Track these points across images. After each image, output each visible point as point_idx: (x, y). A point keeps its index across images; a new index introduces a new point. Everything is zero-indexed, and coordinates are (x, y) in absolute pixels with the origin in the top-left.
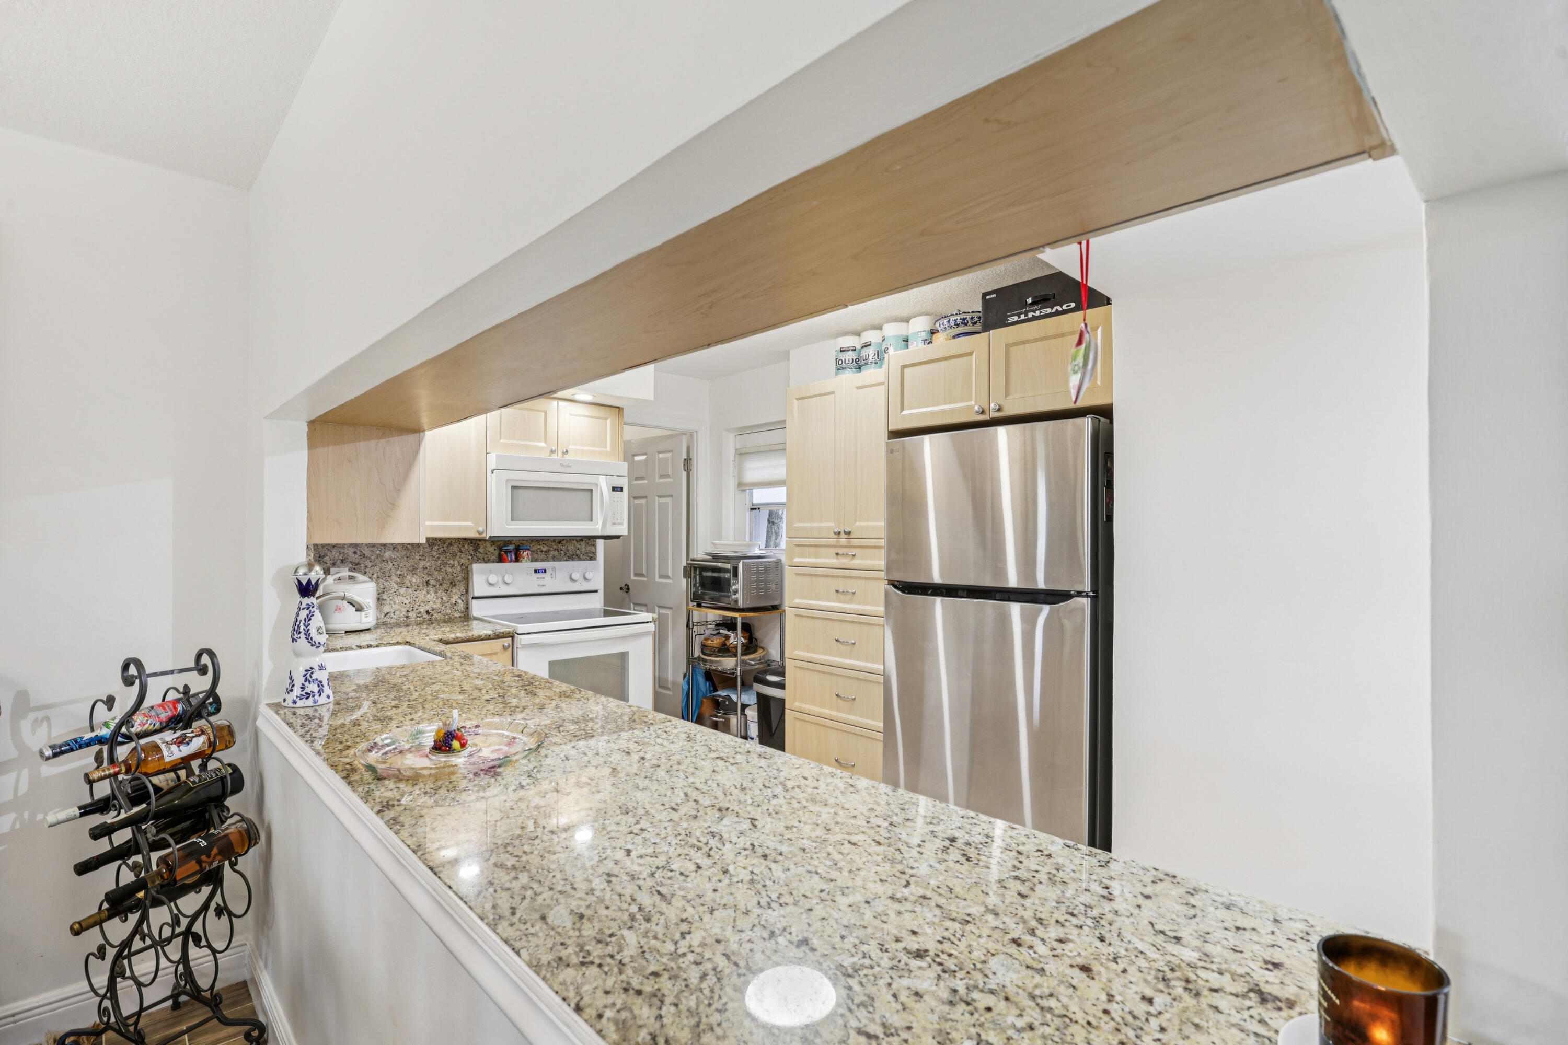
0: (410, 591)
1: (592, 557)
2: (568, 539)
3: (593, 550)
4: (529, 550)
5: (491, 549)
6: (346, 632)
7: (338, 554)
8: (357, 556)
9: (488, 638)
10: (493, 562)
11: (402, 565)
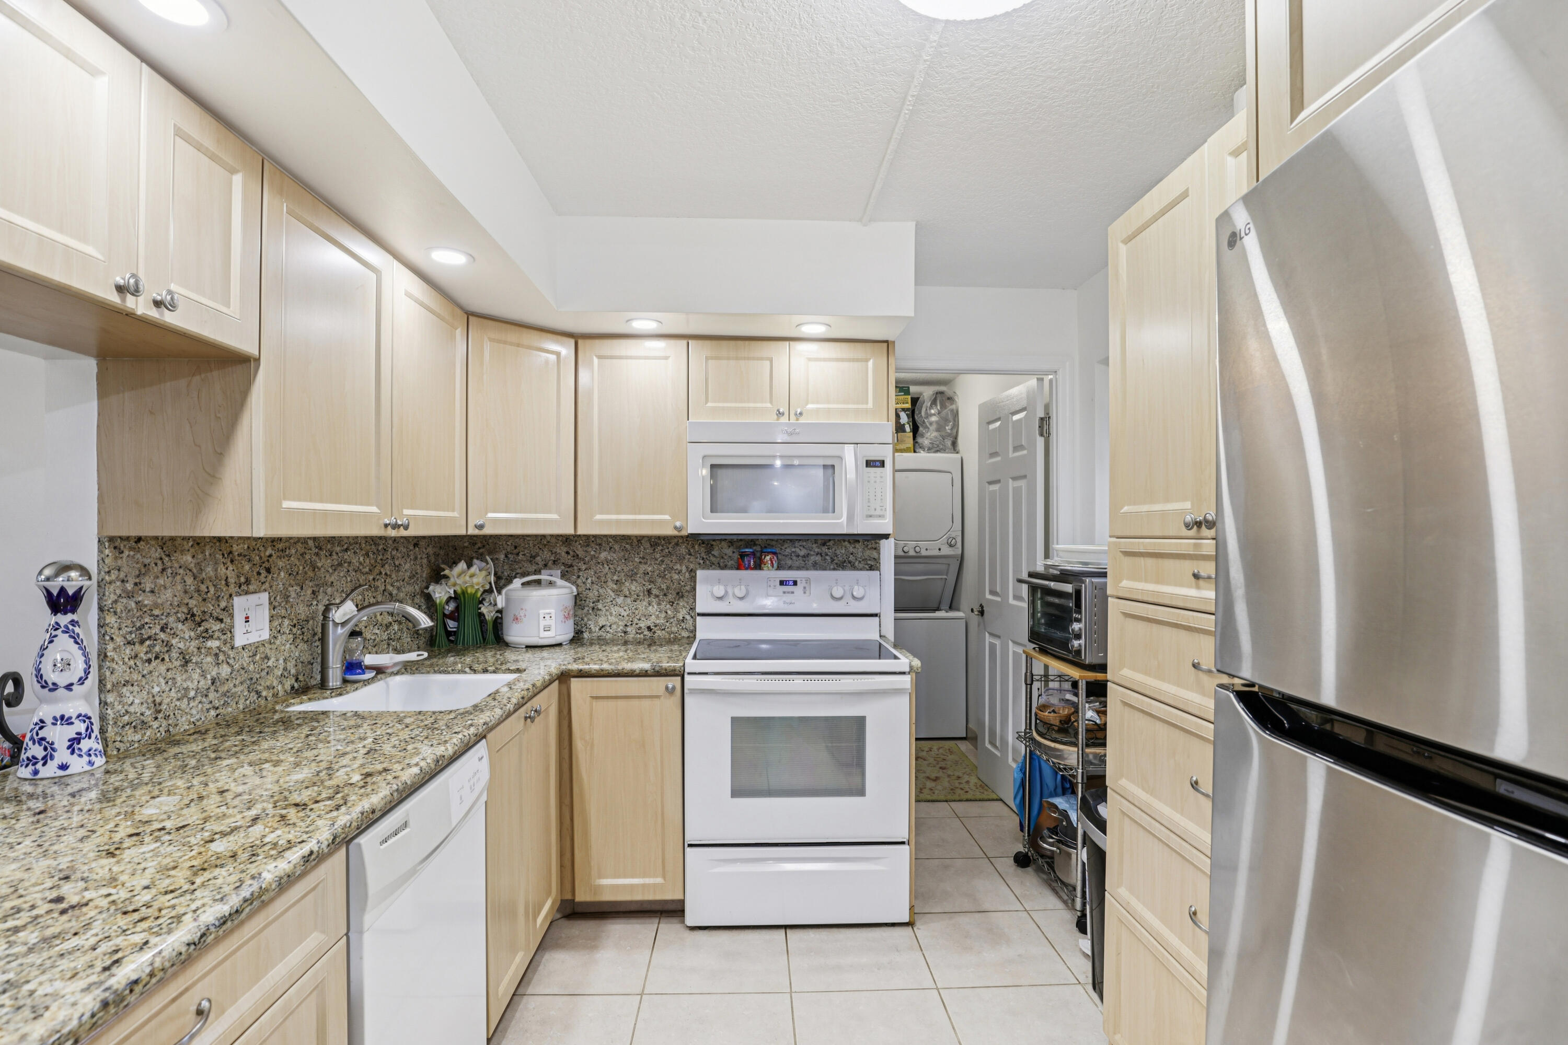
0: (629, 601)
1: (874, 566)
2: (837, 538)
3: (875, 554)
4: (775, 553)
5: (729, 551)
6: (527, 647)
7: (550, 553)
8: (569, 557)
9: (644, 674)
10: (731, 568)
11: (619, 569)
